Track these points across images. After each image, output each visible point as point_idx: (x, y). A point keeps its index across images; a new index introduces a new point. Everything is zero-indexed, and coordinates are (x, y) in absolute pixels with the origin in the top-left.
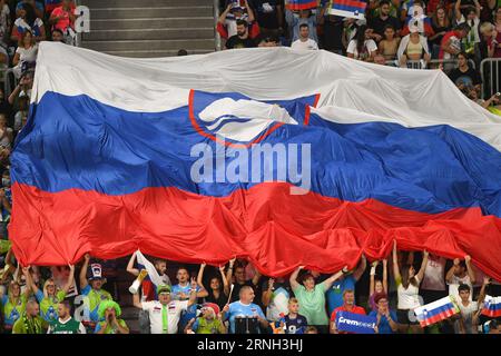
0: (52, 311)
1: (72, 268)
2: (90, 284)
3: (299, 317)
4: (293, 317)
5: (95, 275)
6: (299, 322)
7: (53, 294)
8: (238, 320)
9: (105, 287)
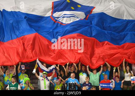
0: (8, 81)
1: (15, 66)
2: (21, 72)
3: (89, 83)
4: (87, 83)
5: (22, 69)
6: (89, 85)
7: (8, 75)
8: (69, 84)
9: (26, 73)
